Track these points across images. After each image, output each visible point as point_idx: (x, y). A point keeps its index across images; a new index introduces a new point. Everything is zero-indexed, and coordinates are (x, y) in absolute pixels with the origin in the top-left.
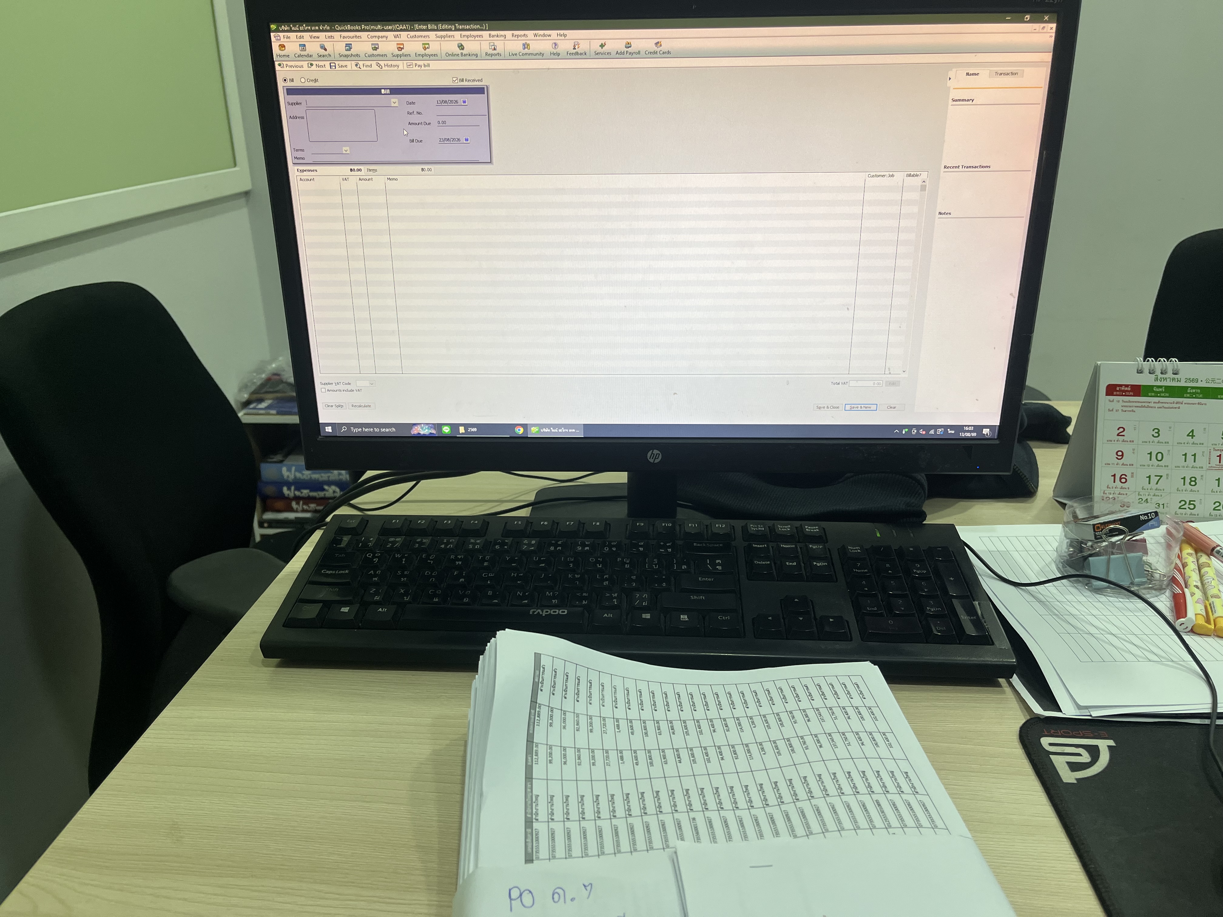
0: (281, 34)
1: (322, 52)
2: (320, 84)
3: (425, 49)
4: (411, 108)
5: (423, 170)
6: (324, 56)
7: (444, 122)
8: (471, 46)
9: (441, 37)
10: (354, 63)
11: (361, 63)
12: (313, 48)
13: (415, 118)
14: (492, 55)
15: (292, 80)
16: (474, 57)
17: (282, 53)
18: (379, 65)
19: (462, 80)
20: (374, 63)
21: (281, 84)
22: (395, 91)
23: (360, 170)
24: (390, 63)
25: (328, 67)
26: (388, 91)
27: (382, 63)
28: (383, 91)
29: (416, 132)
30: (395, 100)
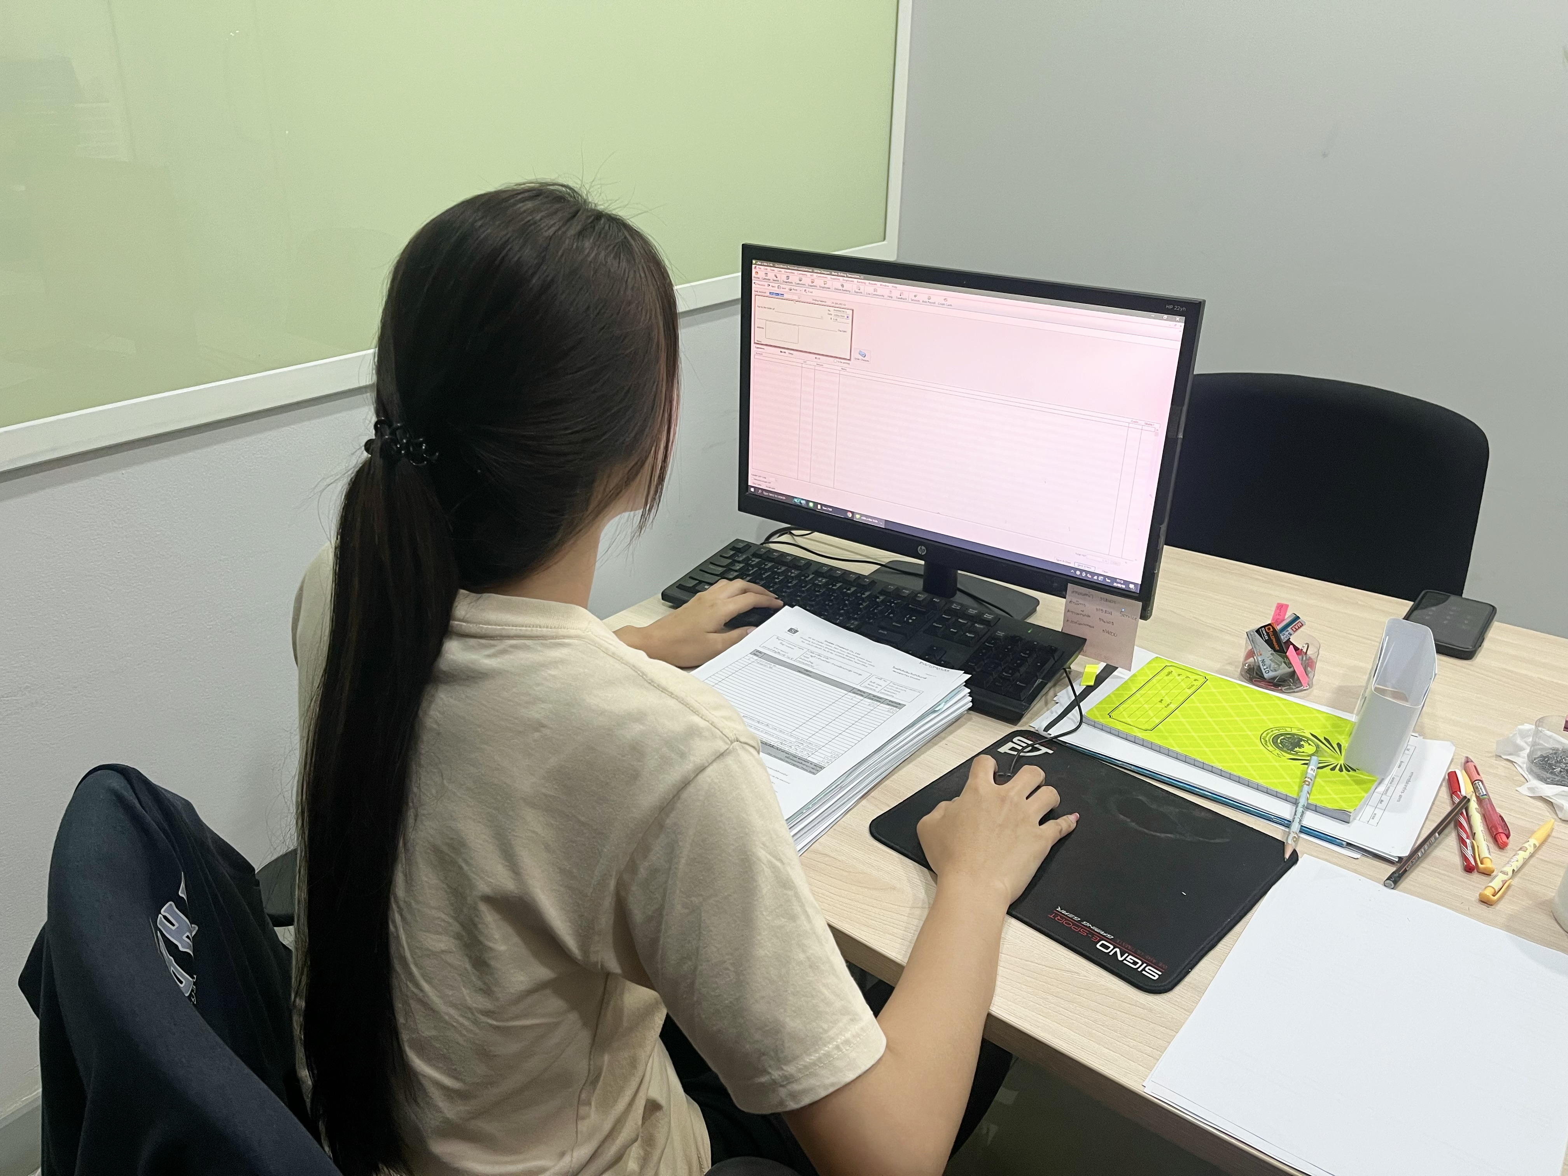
0: (757, 266)
3: (825, 284)
6: (775, 280)
8: (847, 286)
9: (833, 279)
10: (789, 287)
11: (792, 287)
12: (771, 276)
14: (857, 292)
16: (848, 292)
17: (757, 277)
21: (754, 292)
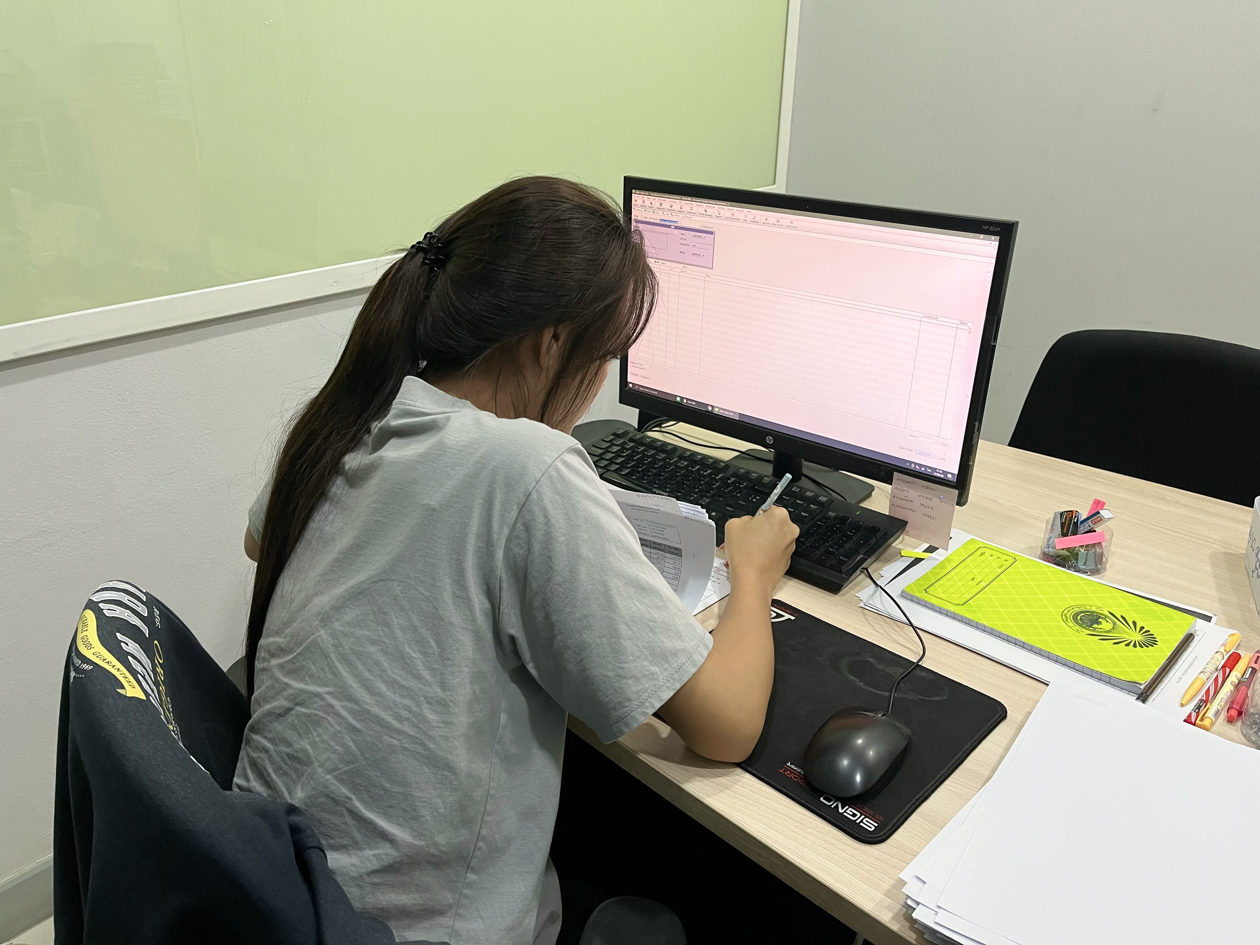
0: (636, 195)
1: (651, 205)
2: (647, 220)
3: (691, 210)
7: (695, 246)
8: (710, 211)
9: (697, 205)
10: (662, 212)
11: (665, 213)
12: (647, 203)
13: (683, 242)
14: (717, 216)
15: (637, 216)
16: (711, 217)
17: (636, 204)
19: (704, 227)
20: (670, 213)
21: (633, 218)
22: (676, 228)
24: (676, 214)
25: (652, 213)
27: (673, 214)
28: (672, 227)
29: (683, 248)
30: (676, 231)
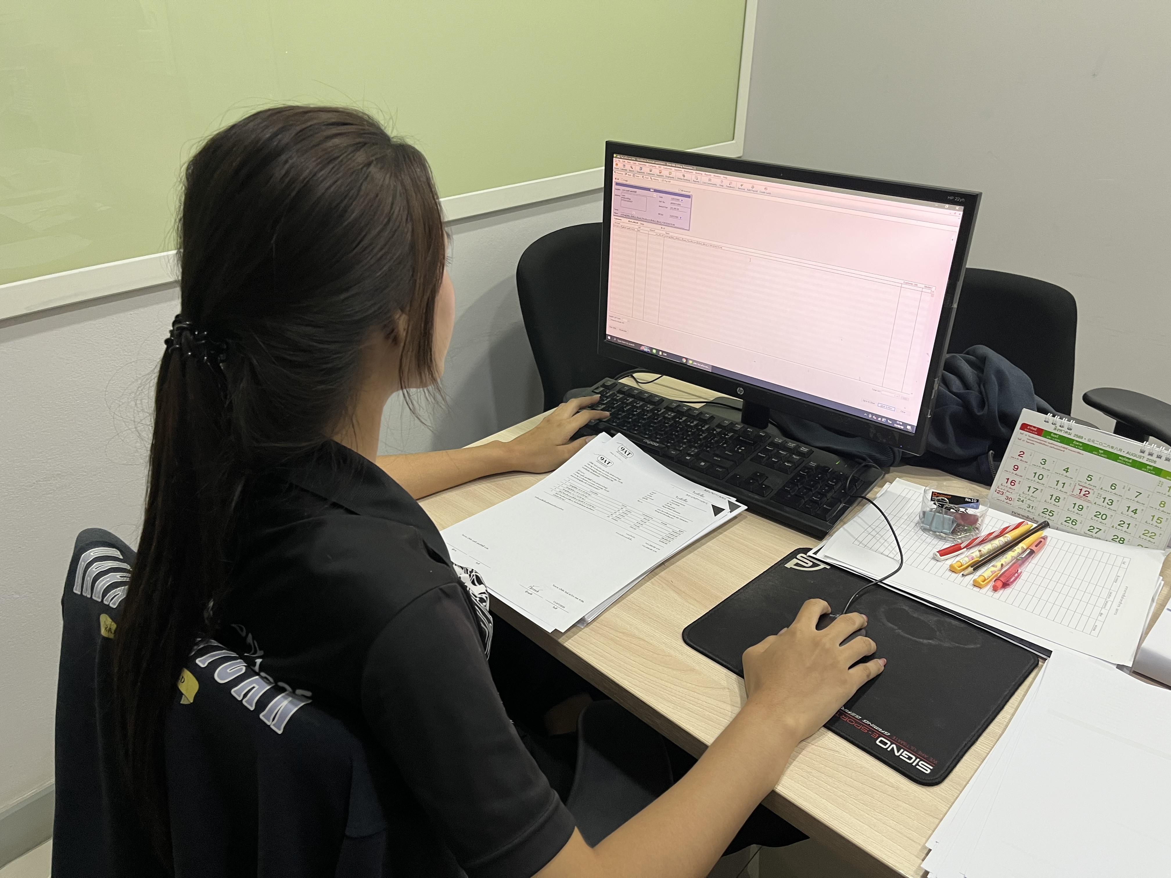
0: (617, 159)
1: (631, 169)
2: (628, 183)
3: (670, 174)
4: (661, 199)
5: (662, 228)
6: (631, 171)
8: (688, 176)
9: (677, 170)
10: (642, 176)
11: (644, 176)
12: (628, 167)
14: (695, 181)
15: (618, 179)
16: (688, 181)
17: (617, 167)
18: (651, 178)
19: (682, 191)
20: (649, 177)
21: (614, 180)
22: (656, 191)
23: (637, 223)
24: (655, 178)
25: (632, 176)
26: (653, 190)
27: (653, 178)
28: (651, 190)
29: (661, 211)
30: (655, 194)
